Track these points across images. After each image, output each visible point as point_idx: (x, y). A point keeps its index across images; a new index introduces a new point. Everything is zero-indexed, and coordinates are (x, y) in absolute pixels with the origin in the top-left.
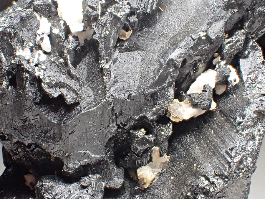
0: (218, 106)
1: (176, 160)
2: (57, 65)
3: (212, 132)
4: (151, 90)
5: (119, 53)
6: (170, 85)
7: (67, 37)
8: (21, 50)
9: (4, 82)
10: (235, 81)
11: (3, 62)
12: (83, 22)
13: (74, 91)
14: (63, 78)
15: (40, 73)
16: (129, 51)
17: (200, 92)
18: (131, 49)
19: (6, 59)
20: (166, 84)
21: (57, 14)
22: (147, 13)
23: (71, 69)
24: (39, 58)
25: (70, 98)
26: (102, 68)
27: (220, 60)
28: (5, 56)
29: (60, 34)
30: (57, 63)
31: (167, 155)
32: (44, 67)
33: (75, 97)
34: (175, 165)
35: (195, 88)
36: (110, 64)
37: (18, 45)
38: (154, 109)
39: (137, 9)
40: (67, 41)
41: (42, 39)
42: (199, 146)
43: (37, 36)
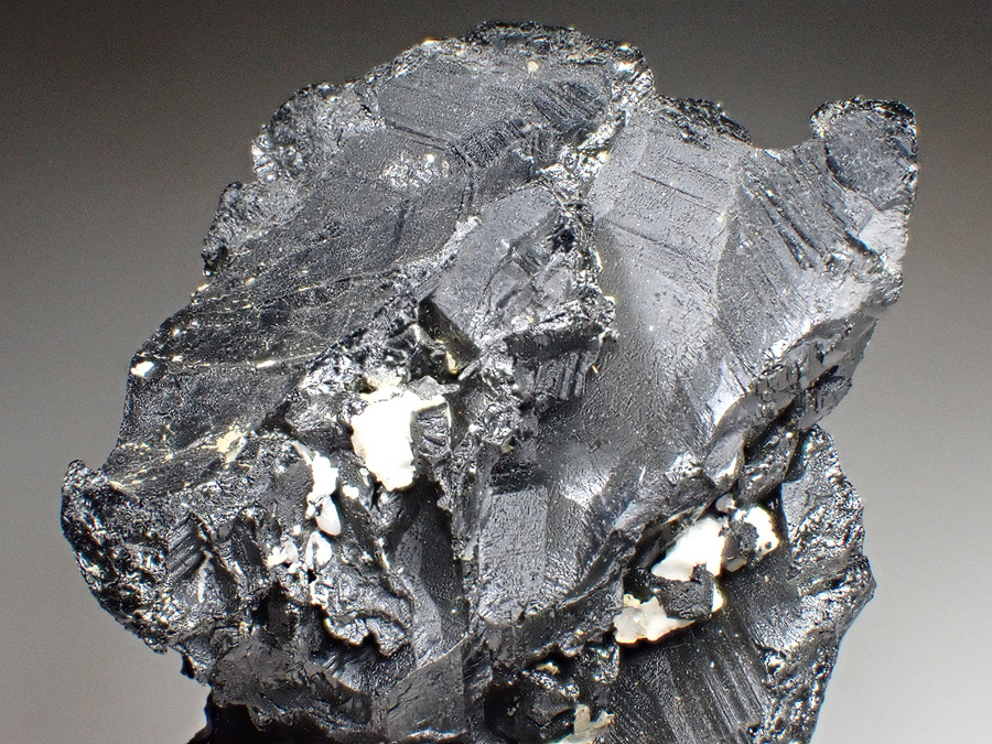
0: (728, 605)
1: (628, 721)
2: (357, 570)
3: (712, 665)
4: (571, 601)
5: (493, 494)
6: (614, 578)
7: (376, 498)
8: (276, 550)
9: (243, 623)
10: (768, 546)
11: (239, 581)
12: (412, 464)
13: (397, 624)
14: (371, 599)
15: (321, 597)
16: (517, 490)
17: (684, 578)
18: (523, 482)
19: (245, 572)
20: (605, 579)
21: (350, 448)
22: (559, 399)
23: (389, 579)
24: (317, 556)
25: (388, 640)
26: (459, 561)
27: (733, 507)
28: (242, 568)
29: (363, 503)
30: (358, 566)
31: (609, 713)
32: (329, 582)
33: (402, 635)
34: (626, 734)
35: (674, 567)
36: (475, 543)
37: (270, 536)
38: (579, 632)
39: (535, 395)
40: (378, 508)
41: (319, 510)
42: (682, 695)
43: (307, 505)
